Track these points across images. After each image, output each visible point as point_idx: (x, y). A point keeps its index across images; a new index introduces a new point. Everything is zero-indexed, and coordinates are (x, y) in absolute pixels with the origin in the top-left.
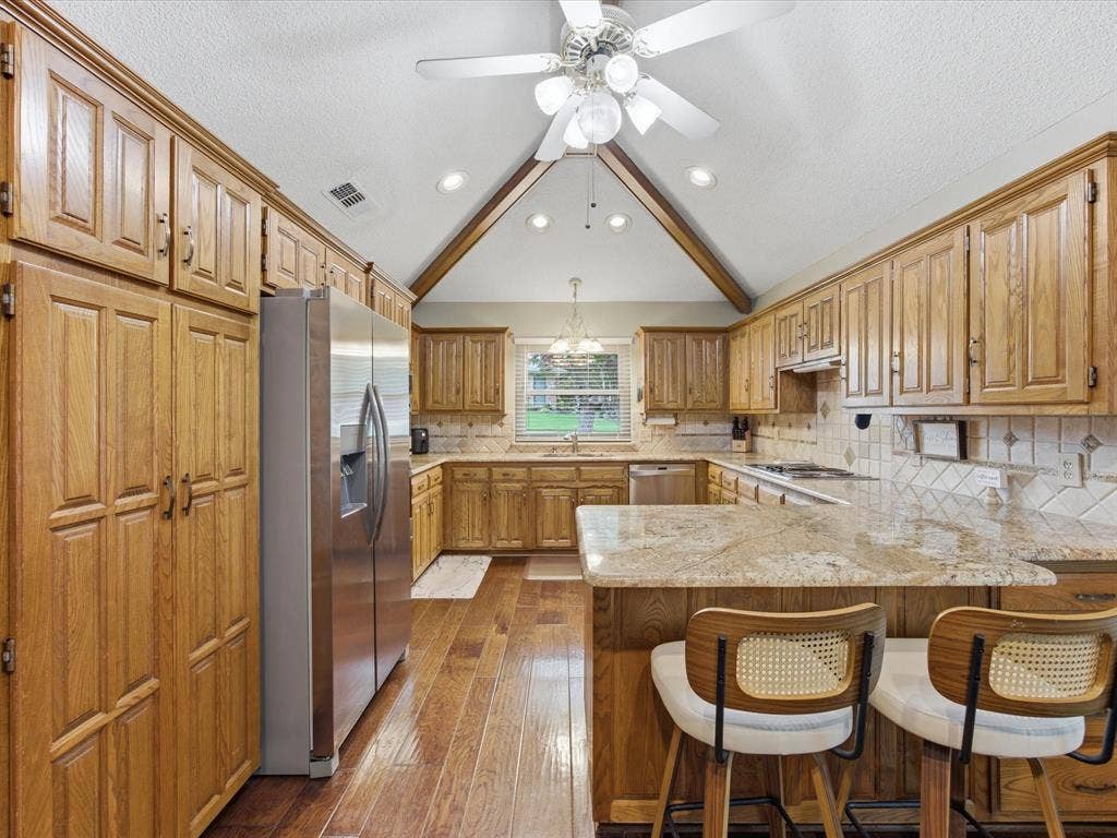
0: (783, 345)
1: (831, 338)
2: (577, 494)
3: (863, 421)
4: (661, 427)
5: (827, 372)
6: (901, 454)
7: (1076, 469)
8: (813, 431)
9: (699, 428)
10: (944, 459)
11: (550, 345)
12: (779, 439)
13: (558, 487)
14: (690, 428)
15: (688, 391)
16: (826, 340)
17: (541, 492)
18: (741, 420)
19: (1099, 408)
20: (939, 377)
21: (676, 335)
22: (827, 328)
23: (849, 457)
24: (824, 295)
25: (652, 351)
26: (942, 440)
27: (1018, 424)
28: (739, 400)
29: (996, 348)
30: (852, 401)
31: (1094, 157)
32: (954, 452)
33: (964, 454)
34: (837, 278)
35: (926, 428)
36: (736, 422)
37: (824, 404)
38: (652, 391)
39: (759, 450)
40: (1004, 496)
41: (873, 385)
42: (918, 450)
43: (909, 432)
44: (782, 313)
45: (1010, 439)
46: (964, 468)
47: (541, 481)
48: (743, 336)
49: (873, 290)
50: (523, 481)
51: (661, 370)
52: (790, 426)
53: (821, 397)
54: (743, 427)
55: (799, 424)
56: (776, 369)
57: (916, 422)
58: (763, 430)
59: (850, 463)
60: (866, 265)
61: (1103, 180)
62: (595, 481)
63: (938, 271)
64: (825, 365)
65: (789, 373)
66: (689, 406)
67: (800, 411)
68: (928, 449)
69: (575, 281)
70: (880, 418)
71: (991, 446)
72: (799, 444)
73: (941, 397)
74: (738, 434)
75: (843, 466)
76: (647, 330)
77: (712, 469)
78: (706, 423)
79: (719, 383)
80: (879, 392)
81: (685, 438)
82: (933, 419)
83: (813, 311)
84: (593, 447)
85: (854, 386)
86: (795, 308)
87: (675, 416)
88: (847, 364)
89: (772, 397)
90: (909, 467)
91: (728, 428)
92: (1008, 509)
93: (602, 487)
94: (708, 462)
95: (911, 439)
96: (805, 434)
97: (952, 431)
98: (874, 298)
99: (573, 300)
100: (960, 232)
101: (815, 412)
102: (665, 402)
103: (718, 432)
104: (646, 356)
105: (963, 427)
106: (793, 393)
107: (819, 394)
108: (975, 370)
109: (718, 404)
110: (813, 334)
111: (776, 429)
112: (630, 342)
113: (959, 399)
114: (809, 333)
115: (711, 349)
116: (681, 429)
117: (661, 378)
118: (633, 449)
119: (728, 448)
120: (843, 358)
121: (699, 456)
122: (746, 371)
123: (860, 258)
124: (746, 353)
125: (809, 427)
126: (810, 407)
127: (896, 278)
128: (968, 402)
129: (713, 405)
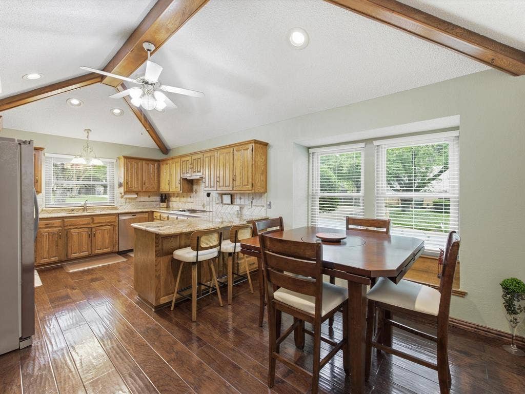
0: (184, 169)
1: (200, 170)
2: (92, 230)
3: (209, 195)
4: (129, 198)
5: (198, 180)
6: (217, 204)
7: (250, 204)
8: (192, 198)
9: (146, 199)
10: (228, 204)
11: (72, 159)
12: (180, 202)
13: (80, 228)
14: (142, 199)
15: (143, 184)
16: (199, 170)
17: (70, 231)
18: (164, 195)
19: (253, 191)
20: (227, 184)
21: (138, 161)
22: (199, 167)
23: (204, 206)
24: (199, 156)
25: (127, 166)
26: (227, 199)
27: (242, 195)
28: (165, 188)
29: (238, 178)
30: (206, 189)
31: (252, 143)
32: (230, 203)
33: (232, 203)
34: (203, 152)
35: (224, 196)
36: (162, 196)
37: (196, 190)
38: (127, 183)
39: (171, 206)
40: (239, 212)
41: (212, 185)
42: (222, 202)
43: (220, 198)
44: (183, 159)
45: (241, 199)
46: (232, 206)
47: (70, 225)
48: (167, 164)
49: (212, 158)
50: (58, 227)
51: (131, 175)
52: (184, 197)
53: (195, 187)
54: (165, 198)
55: (187, 196)
56: (181, 178)
57: (222, 195)
58: (173, 199)
59: (204, 208)
60: (211, 151)
61: (254, 146)
62: (101, 223)
63: (227, 157)
64: (198, 177)
65: (186, 179)
66: (144, 190)
67: (188, 192)
68: (224, 202)
69: (88, 131)
70: (213, 194)
71: (237, 200)
72: (187, 203)
73: (227, 188)
74: (163, 201)
75: (202, 209)
76: (125, 157)
77: (155, 214)
78: (149, 197)
79: (156, 181)
80: (214, 187)
81: (141, 203)
82: (226, 194)
83: (195, 161)
84: (94, 208)
85: (207, 185)
86: (188, 158)
87: (137, 194)
88: (205, 178)
89: (179, 187)
90: (220, 207)
91: (158, 198)
92: (240, 214)
93: (105, 226)
94: (153, 212)
95: (220, 200)
96: (189, 199)
97: (229, 196)
98: (212, 161)
99: (87, 139)
100: (232, 149)
101: (193, 192)
102: (133, 187)
103: (154, 200)
104: (124, 168)
105: (232, 196)
106: (186, 186)
107: (194, 186)
108: (234, 182)
109: (156, 189)
110: (194, 168)
111: (178, 198)
112: (115, 162)
113: (231, 189)
114: (193, 167)
115: (152, 168)
116: (138, 200)
117: (131, 178)
118: (116, 208)
119: (158, 206)
120: (204, 176)
121: (149, 210)
122: (168, 177)
123: (209, 148)
124: (168, 170)
125: (191, 197)
126: (191, 191)
127: (218, 156)
128: (233, 190)
129: (154, 190)
